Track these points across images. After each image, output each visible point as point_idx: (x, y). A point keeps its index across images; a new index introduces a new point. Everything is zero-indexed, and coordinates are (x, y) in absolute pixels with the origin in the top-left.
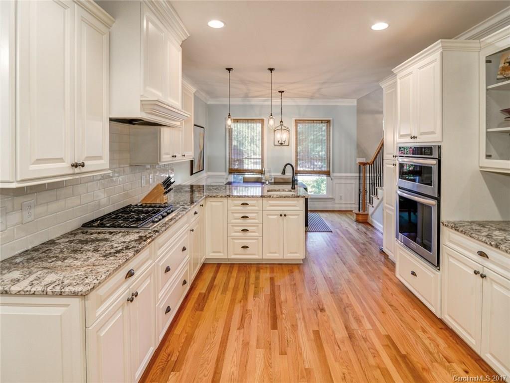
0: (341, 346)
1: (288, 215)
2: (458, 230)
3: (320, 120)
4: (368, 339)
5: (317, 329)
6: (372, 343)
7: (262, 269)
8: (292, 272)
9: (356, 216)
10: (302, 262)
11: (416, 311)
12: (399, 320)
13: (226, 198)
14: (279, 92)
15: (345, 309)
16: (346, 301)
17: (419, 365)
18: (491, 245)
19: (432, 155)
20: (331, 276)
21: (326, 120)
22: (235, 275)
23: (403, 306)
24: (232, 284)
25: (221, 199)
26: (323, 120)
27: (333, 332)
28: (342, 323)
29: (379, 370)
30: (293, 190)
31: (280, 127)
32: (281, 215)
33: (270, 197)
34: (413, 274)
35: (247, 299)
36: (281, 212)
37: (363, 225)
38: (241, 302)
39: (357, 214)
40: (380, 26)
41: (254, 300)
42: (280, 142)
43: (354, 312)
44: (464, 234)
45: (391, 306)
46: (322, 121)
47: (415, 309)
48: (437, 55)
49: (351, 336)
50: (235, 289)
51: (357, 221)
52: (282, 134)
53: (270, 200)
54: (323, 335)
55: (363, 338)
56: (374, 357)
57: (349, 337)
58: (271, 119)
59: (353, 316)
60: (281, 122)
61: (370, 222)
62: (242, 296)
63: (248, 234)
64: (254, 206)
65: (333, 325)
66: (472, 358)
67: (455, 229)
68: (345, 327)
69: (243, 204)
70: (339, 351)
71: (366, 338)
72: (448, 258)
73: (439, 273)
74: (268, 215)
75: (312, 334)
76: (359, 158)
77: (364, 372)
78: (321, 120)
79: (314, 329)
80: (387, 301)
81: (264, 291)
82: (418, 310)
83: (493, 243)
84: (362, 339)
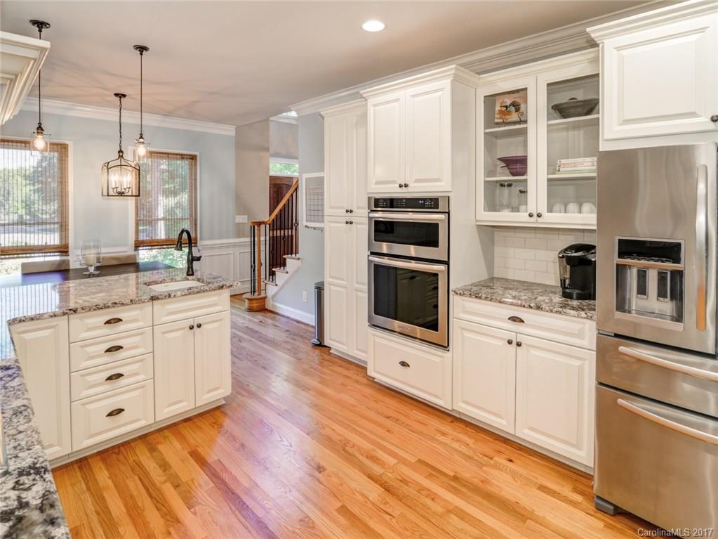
0: (389, 510)
1: (205, 324)
2: (480, 298)
3: (179, 154)
4: (407, 479)
5: (340, 504)
6: (413, 480)
7: (158, 443)
8: (221, 426)
9: (249, 303)
10: (224, 402)
11: (414, 411)
12: (410, 432)
13: (66, 317)
14: (116, 95)
15: (344, 450)
16: (336, 438)
17: (475, 480)
18: (531, 307)
19: (438, 208)
20: (286, 408)
21: (190, 155)
22: (110, 483)
23: (398, 412)
24: (116, 506)
25: (55, 321)
26: (184, 155)
27: (363, 495)
28: (360, 473)
29: (452, 515)
30: (190, 278)
31: (118, 162)
32: (192, 328)
33: (170, 296)
34: (404, 364)
35: (178, 521)
36: (190, 322)
37: (261, 314)
38: (169, 533)
39: (249, 299)
40: (374, 26)
41: (195, 514)
42: (119, 190)
43: (359, 449)
44: (491, 300)
45: (388, 417)
46: (182, 157)
47: (412, 410)
48: (446, 83)
49: (388, 489)
50: (134, 513)
51: (251, 310)
52: (121, 174)
53: (167, 303)
54: (355, 510)
55: (401, 481)
56: (433, 499)
57: (386, 490)
58: (141, 146)
59: (362, 455)
60: (120, 151)
61: (270, 308)
62: (162, 521)
63: (122, 381)
64: (135, 320)
65: (354, 485)
66: (500, 441)
67: (476, 297)
68: (368, 477)
69: (108, 322)
70: (394, 520)
71: (404, 479)
72: (462, 334)
73: (448, 355)
74: (164, 333)
75: (340, 517)
76: (239, 214)
77: (442, 529)
78: (182, 155)
79: (337, 508)
80: (379, 413)
81: (200, 485)
82: (416, 410)
83: (532, 305)
84: (401, 484)
